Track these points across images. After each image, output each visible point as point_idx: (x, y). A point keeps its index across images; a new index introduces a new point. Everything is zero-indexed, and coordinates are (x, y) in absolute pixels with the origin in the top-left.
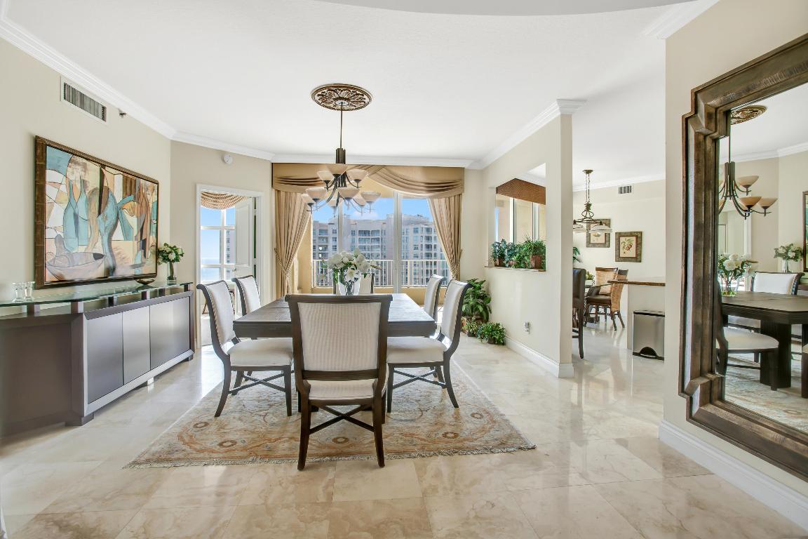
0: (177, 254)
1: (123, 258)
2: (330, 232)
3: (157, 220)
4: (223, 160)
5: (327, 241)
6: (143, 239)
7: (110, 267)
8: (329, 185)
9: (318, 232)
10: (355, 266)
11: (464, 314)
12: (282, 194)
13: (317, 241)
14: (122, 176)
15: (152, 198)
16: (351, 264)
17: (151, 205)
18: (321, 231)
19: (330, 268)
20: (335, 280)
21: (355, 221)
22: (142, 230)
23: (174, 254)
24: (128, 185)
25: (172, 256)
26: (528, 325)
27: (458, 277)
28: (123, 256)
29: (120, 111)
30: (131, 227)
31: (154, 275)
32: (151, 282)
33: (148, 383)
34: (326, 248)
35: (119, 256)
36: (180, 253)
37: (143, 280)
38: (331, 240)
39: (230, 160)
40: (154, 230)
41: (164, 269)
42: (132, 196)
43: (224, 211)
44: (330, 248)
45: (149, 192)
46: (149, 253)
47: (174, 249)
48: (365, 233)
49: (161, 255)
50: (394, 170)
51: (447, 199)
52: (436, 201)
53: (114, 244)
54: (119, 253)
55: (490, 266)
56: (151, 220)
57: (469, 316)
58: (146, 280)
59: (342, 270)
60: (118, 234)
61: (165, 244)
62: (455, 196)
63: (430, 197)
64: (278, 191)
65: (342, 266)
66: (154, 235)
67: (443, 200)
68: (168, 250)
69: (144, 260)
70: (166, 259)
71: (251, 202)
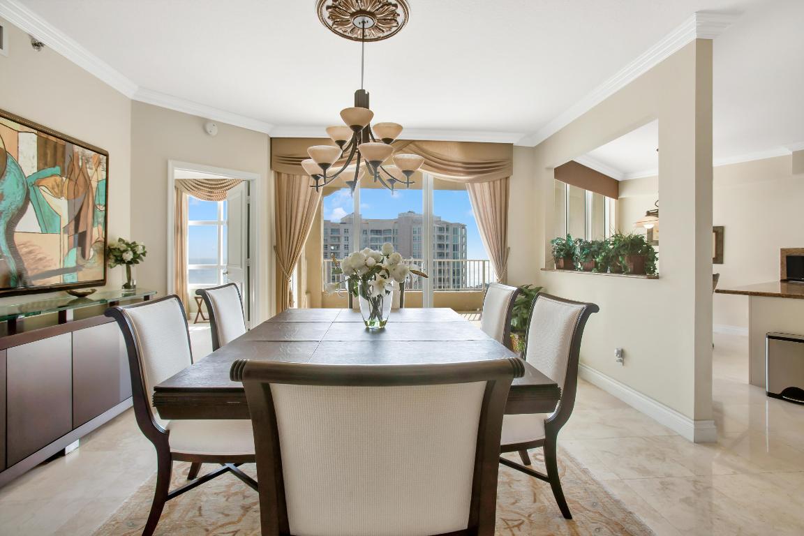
0: (135, 253)
1: (41, 259)
2: (342, 231)
3: (106, 206)
4: (206, 131)
5: (339, 239)
6: (81, 230)
7: (10, 273)
8: (345, 147)
9: (329, 231)
10: (387, 271)
11: (514, 330)
12: (284, 177)
13: (329, 240)
14: (35, 137)
15: (96, 176)
16: (379, 268)
17: (94, 184)
18: (332, 230)
19: (347, 274)
20: (353, 291)
21: (367, 220)
22: (77, 219)
23: (131, 253)
24: (49, 153)
25: (129, 256)
26: (622, 354)
27: (504, 280)
28: (40, 256)
29: (33, 39)
30: (55, 214)
31: (102, 283)
32: (90, 293)
33: (67, 452)
34: (338, 246)
35: (32, 256)
36: (140, 251)
37: (78, 292)
38: (343, 239)
39: (214, 131)
40: (101, 220)
41: (118, 275)
42: (57, 169)
43: (221, 203)
44: (342, 247)
45: (91, 165)
46: (91, 252)
47: (132, 247)
48: (378, 232)
49: (111, 254)
50: (425, 147)
51: (491, 183)
52: (477, 185)
53: (18, 238)
54: (30, 252)
55: (548, 268)
56: (94, 206)
57: (521, 331)
58: (80, 291)
59: (365, 278)
60: (29, 222)
61: (120, 240)
62: (501, 180)
63: (472, 181)
64: (278, 173)
65: (365, 271)
66: (101, 227)
67: (486, 184)
68: (123, 247)
69: (81, 262)
70: (120, 260)
71: (243, 186)
